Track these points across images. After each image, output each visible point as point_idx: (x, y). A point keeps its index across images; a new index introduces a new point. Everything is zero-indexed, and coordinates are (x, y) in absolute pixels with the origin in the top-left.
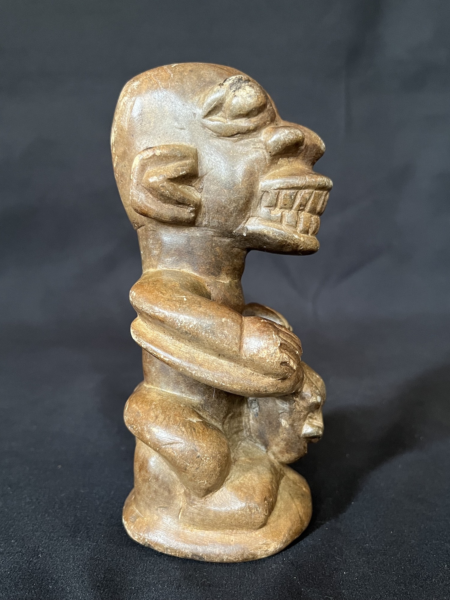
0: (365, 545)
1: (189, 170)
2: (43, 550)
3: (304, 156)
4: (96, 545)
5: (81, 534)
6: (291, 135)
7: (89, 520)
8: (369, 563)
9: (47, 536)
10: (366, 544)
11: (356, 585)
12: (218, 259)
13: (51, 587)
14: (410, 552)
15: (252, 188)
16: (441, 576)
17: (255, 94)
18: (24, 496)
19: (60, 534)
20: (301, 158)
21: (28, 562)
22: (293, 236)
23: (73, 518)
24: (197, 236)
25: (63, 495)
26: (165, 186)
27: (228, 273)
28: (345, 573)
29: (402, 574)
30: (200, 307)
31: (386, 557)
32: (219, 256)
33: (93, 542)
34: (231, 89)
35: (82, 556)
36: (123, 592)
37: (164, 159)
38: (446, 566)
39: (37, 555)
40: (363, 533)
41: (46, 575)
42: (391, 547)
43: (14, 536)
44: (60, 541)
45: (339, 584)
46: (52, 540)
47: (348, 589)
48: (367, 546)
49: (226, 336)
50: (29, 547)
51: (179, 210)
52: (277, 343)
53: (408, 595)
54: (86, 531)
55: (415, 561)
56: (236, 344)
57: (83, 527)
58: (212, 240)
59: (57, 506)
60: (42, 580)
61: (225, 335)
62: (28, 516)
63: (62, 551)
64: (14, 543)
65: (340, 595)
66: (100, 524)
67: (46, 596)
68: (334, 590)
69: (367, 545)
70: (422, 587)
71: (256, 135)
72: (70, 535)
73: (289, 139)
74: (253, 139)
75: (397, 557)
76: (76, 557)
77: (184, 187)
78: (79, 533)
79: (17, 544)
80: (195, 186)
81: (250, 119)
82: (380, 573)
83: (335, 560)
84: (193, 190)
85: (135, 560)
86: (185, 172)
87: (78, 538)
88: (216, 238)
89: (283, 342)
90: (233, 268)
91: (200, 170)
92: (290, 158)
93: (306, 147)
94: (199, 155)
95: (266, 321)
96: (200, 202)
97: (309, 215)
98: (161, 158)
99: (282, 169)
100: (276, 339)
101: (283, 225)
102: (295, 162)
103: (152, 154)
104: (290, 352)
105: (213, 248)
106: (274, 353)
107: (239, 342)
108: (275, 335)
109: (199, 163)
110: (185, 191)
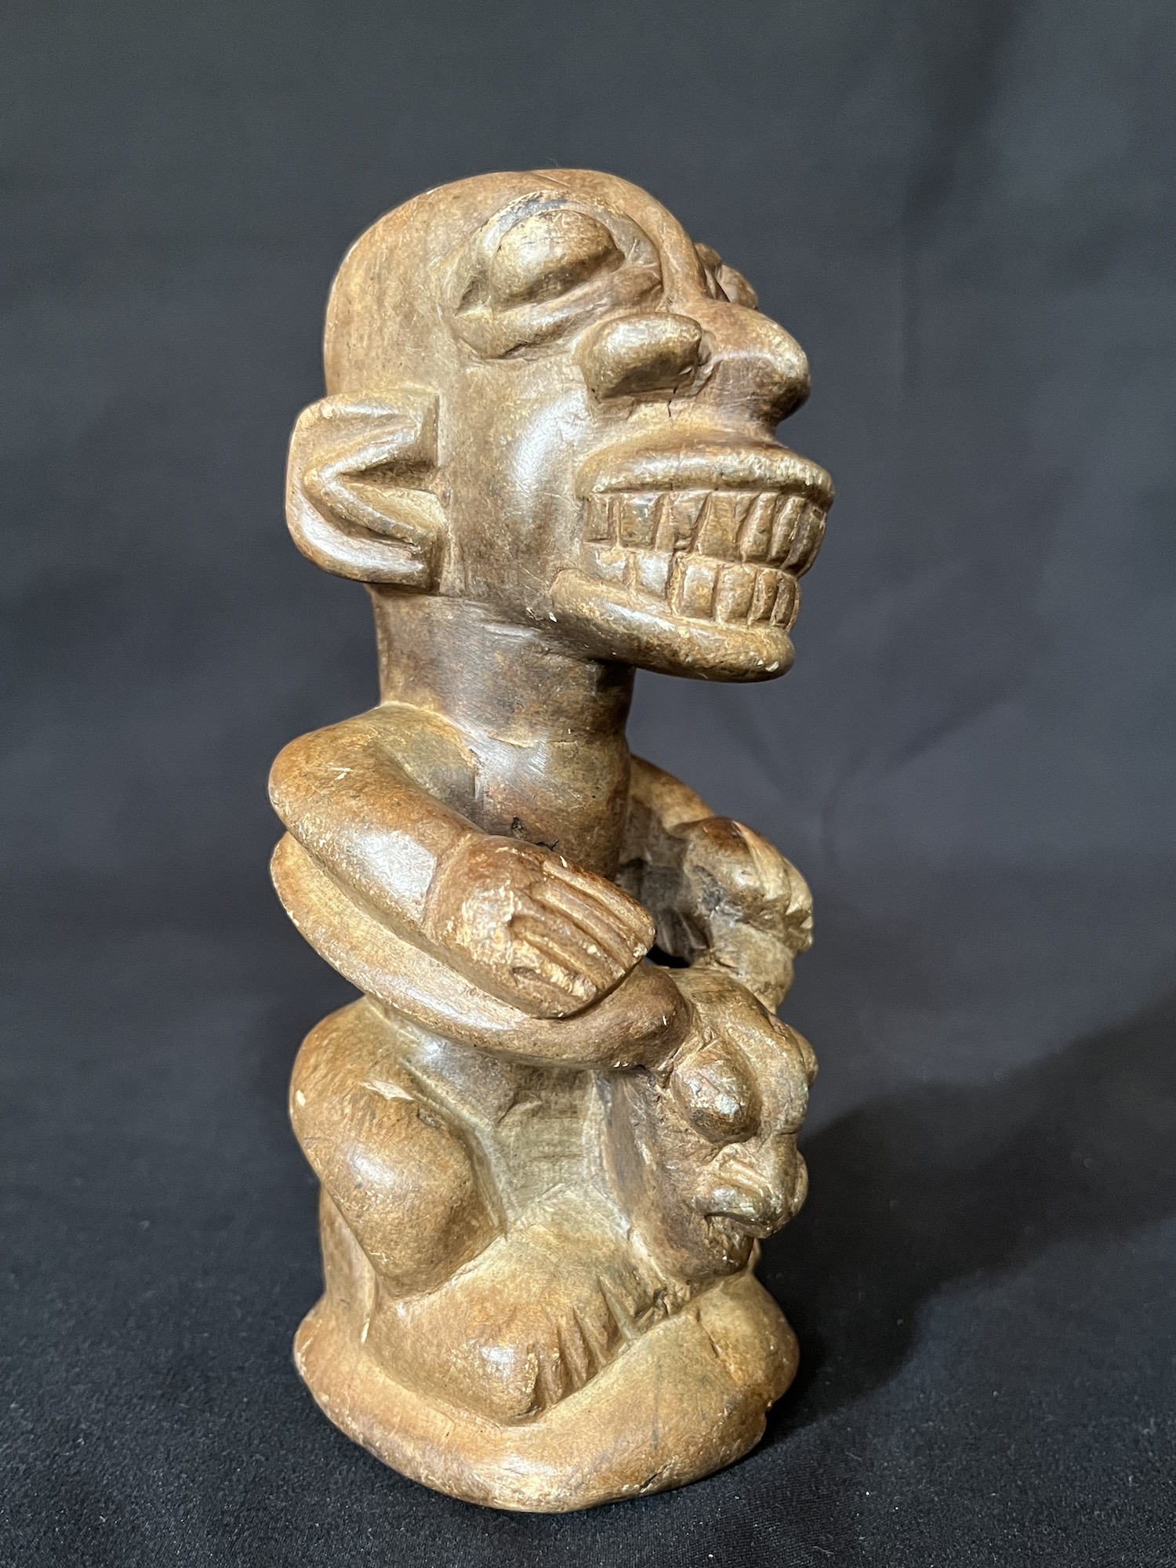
0: (925, 1425)
1: (400, 450)
2: (90, 1427)
4: (226, 1424)
5: (191, 1394)
7: (214, 1358)
8: (932, 1470)
9: (101, 1395)
10: (927, 1421)
11: (895, 1523)
12: (503, 683)
13: (104, 1520)
14: (1040, 1444)
16: (1116, 1504)
17: (547, 235)
18: (49, 1297)
19: (136, 1390)
20: (710, 399)
21: (48, 1456)
23: (170, 1352)
24: (449, 621)
25: (149, 1294)
27: (534, 722)
28: (868, 1493)
29: (1017, 1500)
30: (355, 797)
31: (978, 1455)
32: (504, 676)
33: (220, 1416)
34: (501, 231)
35: (190, 1449)
36: (291, 1535)
37: (342, 426)
38: (1130, 1479)
39: (74, 1441)
40: (922, 1396)
41: (92, 1489)
42: (993, 1431)
43: (18, 1394)
44: (135, 1408)
45: (853, 1519)
46: (115, 1404)
47: (873, 1534)
48: (929, 1427)
50: (53, 1420)
51: (385, 553)
52: (502, 913)
53: (1026, 1548)
54: (203, 1386)
55: (1053, 1467)
56: (416, 902)
57: (197, 1374)
58: (482, 632)
59: (131, 1323)
60: (83, 1501)
62: (56, 1345)
63: (138, 1432)
64: (16, 1410)
65: (853, 1548)
66: (241, 1369)
67: (91, 1541)
68: (836, 1534)
69: (931, 1423)
70: (1064, 1530)
71: (563, 344)
72: (162, 1396)
74: (557, 357)
75: (1007, 1457)
76: (175, 1450)
77: (400, 494)
78: (184, 1391)
79: (25, 1412)
80: (435, 491)
81: (543, 304)
82: (960, 1496)
83: (846, 1462)
84: (430, 501)
85: (326, 1458)
86: (386, 456)
87: (180, 1402)
88: (491, 628)
89: (532, 913)
90: (551, 709)
91: (442, 450)
92: (676, 405)
93: (721, 368)
94: (442, 411)
95: (514, 851)
96: (439, 531)
97: (714, 562)
98: (336, 424)
99: (638, 434)
100: (502, 902)
101: (632, 590)
102: (690, 414)
103: (317, 415)
104: (563, 945)
105: (487, 653)
106: (489, 937)
107: (424, 901)
108: (506, 889)
109: (439, 432)
110: (401, 505)
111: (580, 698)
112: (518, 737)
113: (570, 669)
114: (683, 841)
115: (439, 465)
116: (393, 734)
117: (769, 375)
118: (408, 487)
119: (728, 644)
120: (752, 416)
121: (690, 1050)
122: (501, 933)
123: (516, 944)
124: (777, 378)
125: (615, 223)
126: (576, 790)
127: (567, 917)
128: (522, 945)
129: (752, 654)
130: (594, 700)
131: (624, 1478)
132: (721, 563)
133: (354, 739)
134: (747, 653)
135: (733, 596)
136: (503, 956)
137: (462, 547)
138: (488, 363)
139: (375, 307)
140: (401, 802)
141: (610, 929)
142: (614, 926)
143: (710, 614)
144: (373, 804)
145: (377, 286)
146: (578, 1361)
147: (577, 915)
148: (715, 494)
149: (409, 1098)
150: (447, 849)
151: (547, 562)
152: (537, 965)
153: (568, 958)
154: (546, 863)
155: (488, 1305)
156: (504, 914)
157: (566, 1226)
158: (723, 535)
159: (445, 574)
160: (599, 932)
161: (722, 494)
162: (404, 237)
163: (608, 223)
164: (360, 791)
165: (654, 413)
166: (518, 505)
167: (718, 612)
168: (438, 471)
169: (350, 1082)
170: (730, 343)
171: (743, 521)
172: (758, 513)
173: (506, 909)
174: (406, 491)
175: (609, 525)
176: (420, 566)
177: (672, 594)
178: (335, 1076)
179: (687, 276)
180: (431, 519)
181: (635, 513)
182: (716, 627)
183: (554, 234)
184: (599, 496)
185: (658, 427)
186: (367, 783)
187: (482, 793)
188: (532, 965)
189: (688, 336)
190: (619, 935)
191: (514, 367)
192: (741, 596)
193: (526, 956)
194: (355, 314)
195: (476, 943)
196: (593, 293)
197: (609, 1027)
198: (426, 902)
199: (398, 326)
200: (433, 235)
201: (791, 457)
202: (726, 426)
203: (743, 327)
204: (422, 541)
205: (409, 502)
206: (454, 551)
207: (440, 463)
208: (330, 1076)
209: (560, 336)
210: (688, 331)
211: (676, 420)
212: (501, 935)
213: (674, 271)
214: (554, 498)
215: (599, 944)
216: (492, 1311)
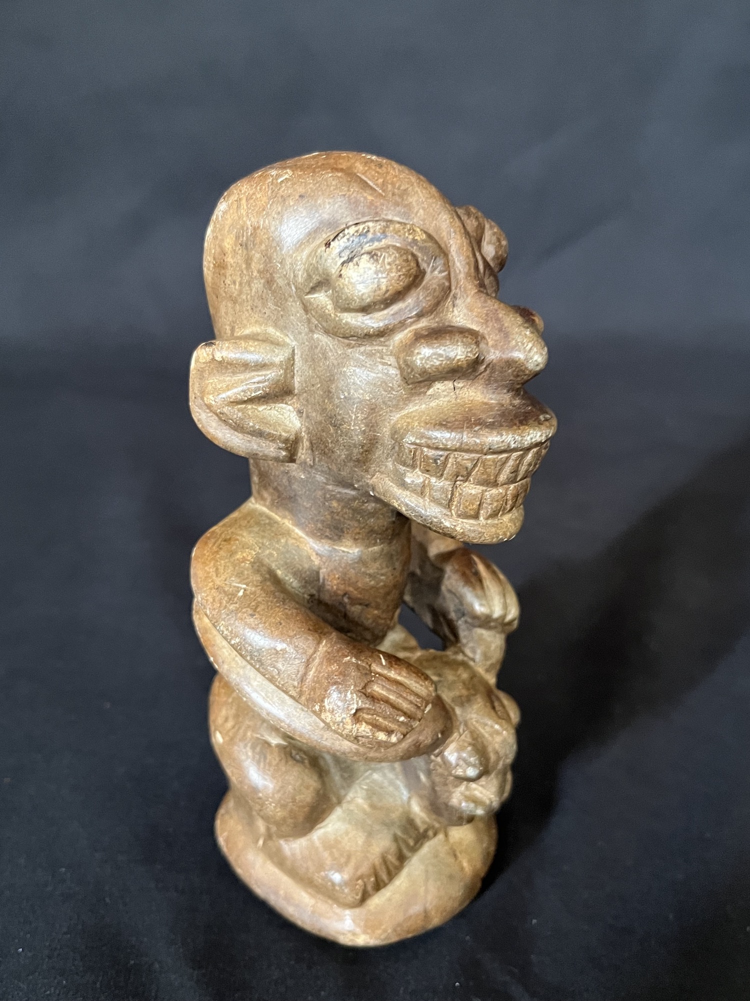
1: (270, 388)
3: (489, 380)
6: (437, 359)
12: (337, 517)
15: (374, 431)
17: (375, 276)
20: (482, 382)
22: (441, 523)
24: (302, 479)
26: (226, 414)
27: (357, 537)
30: (252, 615)
32: (338, 514)
34: (340, 257)
37: (229, 367)
49: (279, 672)
51: (260, 443)
52: (350, 708)
56: (294, 687)
58: (323, 489)
61: (278, 670)
71: (384, 342)
73: (433, 365)
74: (380, 348)
77: (269, 408)
81: (371, 315)
84: (289, 410)
86: (261, 392)
88: (330, 487)
89: (367, 706)
90: (367, 531)
91: (297, 383)
92: (459, 383)
93: (491, 366)
94: (297, 358)
95: (354, 660)
96: (296, 434)
97: (480, 489)
98: (224, 366)
99: (433, 404)
100: (350, 702)
101: (426, 498)
102: (468, 389)
103: (211, 357)
104: (385, 718)
105: (327, 501)
106: (342, 722)
107: (300, 686)
108: (351, 693)
109: (295, 372)
110: (270, 416)
111: (385, 523)
112: (346, 546)
113: (380, 510)
114: (441, 571)
115: (296, 393)
116: (269, 548)
117: (524, 371)
118: (275, 403)
119: (487, 535)
120: (508, 391)
121: (452, 742)
122: (348, 720)
123: (358, 725)
124: (527, 372)
125: (421, 249)
126: (382, 575)
127: (387, 701)
128: (362, 724)
129: (501, 537)
130: (394, 522)
131: (408, 932)
132: (485, 488)
133: (244, 555)
134: (498, 537)
135: (492, 508)
136: (351, 731)
137: (311, 443)
138: (330, 336)
139: (244, 266)
140: (282, 621)
141: (411, 702)
142: (414, 701)
143: (476, 516)
144: (265, 623)
145: (245, 252)
146: (384, 877)
147: (392, 697)
148: (484, 457)
149: (285, 743)
150: (312, 655)
151: (370, 468)
152: (370, 734)
153: (387, 724)
154: (373, 665)
155: (334, 850)
156: (351, 709)
157: (375, 799)
158: (488, 477)
159: (299, 454)
160: (405, 705)
161: (489, 457)
162: (264, 222)
163: (415, 250)
164: (255, 610)
165: (443, 388)
166: (352, 437)
167: (481, 514)
168: (294, 396)
169: (249, 734)
170: (498, 349)
171: (500, 470)
172: (511, 463)
173: (352, 706)
174: (273, 405)
175: (413, 462)
176: (284, 453)
177: (453, 504)
178: (239, 728)
179: (468, 274)
180: (290, 425)
181: (431, 461)
182: (480, 524)
183: (380, 275)
184: (408, 445)
185: (447, 399)
186: (259, 602)
187: (324, 580)
188: (368, 735)
189: (471, 356)
190: (416, 705)
191: (349, 345)
192: (496, 507)
193: (364, 731)
194: (229, 265)
195: (334, 723)
196: (406, 308)
197: (409, 747)
198: (301, 687)
199: (262, 285)
200: (286, 226)
201: (534, 430)
202: (492, 399)
203: (507, 336)
204: (286, 441)
205: (276, 412)
206: (306, 444)
207: (296, 391)
208: (237, 727)
209: (382, 336)
210: (471, 352)
211: (459, 394)
212: (350, 721)
213: (458, 272)
214: (376, 435)
215: (405, 714)
216: (336, 854)
